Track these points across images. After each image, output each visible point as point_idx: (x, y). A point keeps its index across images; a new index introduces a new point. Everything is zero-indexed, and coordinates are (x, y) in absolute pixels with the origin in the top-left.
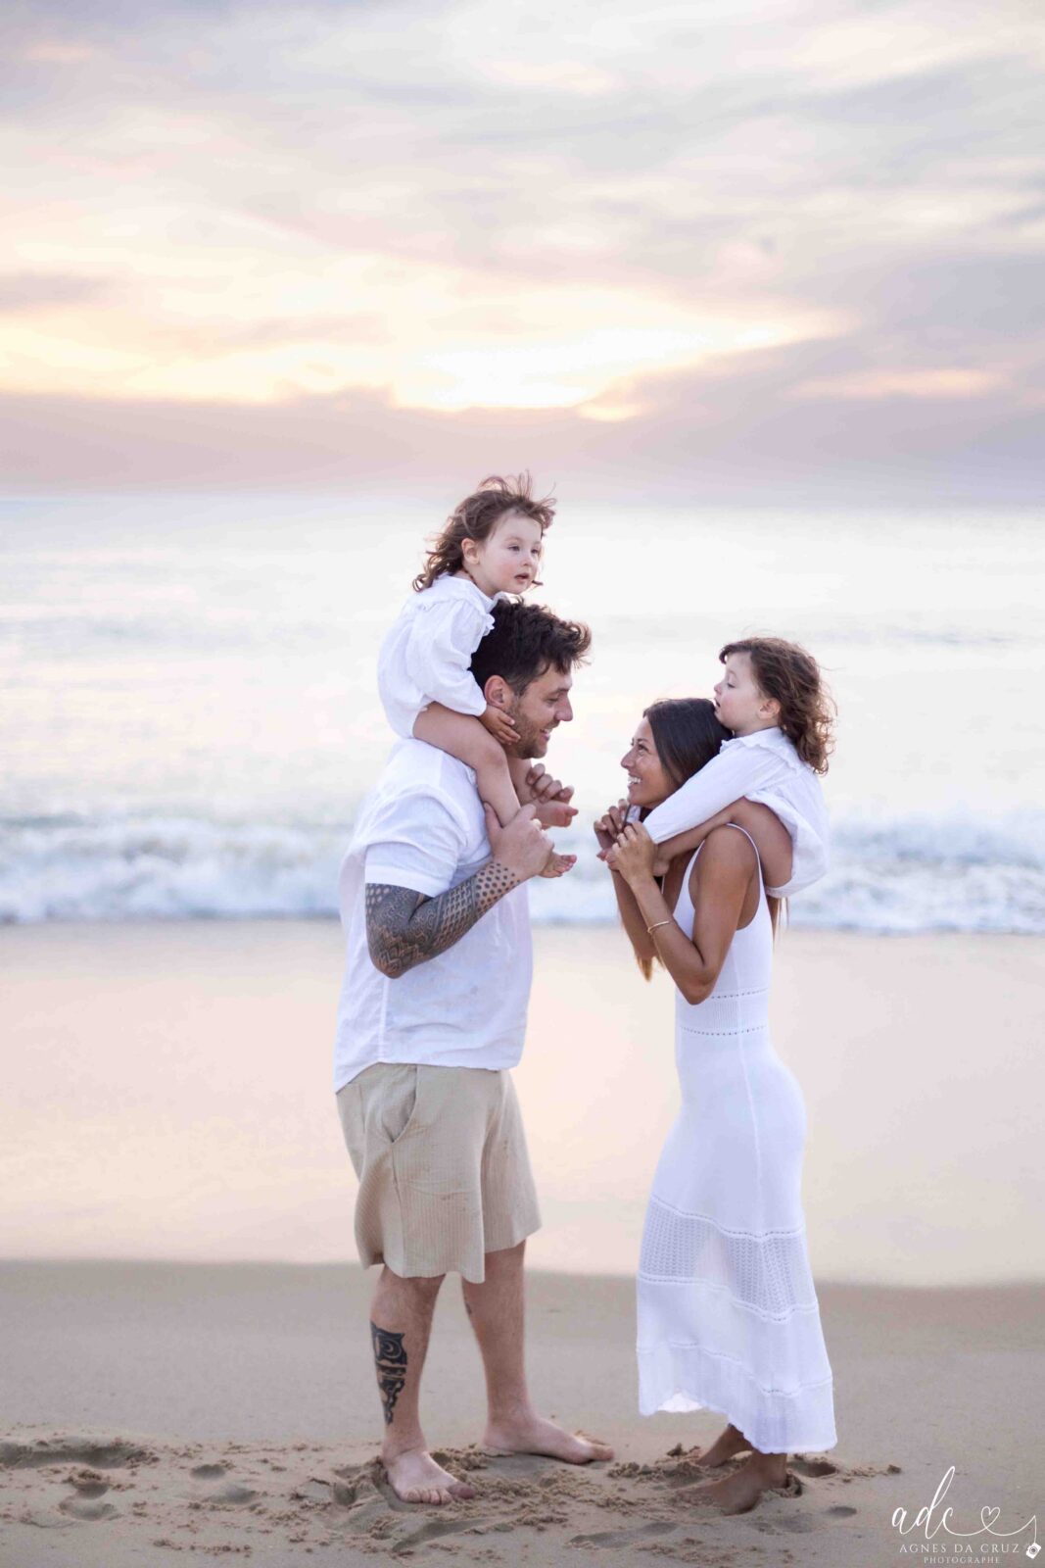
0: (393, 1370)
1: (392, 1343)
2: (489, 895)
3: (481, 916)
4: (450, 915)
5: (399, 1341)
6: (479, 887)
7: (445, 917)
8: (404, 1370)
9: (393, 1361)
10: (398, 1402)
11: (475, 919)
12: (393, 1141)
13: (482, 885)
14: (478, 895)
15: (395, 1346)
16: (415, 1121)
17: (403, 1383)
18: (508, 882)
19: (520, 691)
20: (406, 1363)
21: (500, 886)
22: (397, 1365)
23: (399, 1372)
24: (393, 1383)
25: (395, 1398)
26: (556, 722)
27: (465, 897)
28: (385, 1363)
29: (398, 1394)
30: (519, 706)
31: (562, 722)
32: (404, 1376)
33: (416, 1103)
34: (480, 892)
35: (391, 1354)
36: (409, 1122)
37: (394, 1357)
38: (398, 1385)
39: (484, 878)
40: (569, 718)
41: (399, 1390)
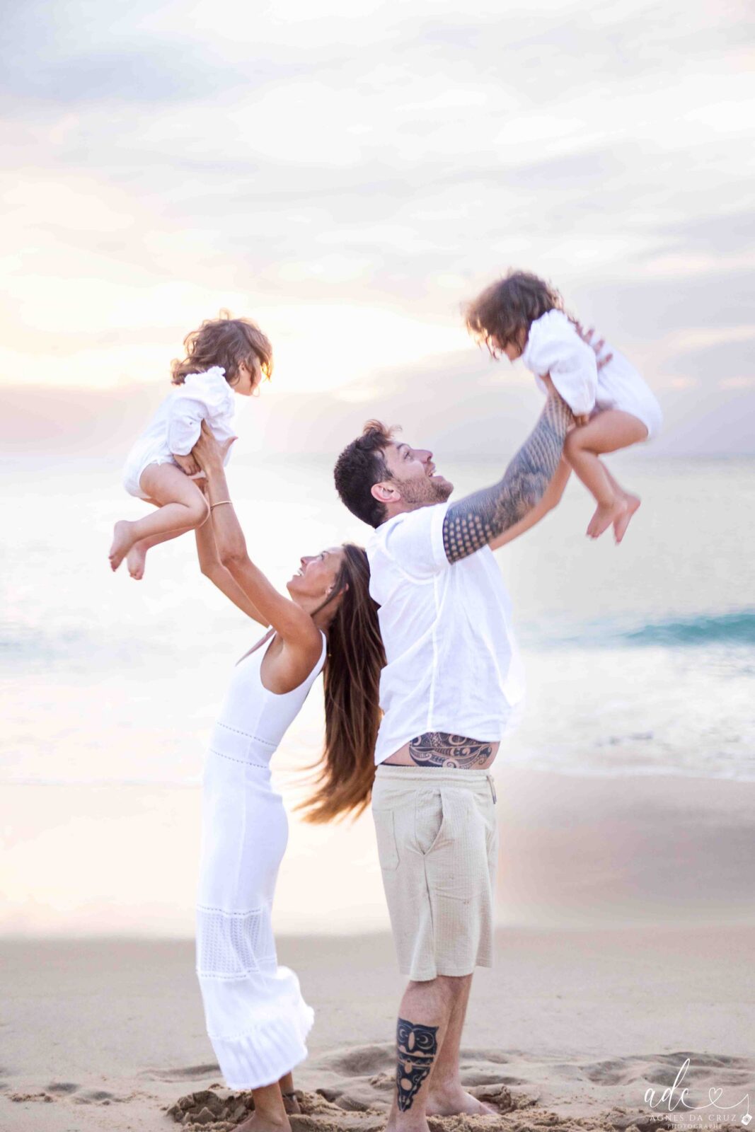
0: (424, 1060)
1: (427, 1035)
5: (434, 1033)
8: (432, 1059)
9: (425, 1052)
10: (421, 1088)
12: (424, 853)
15: (430, 1038)
16: (442, 834)
17: (429, 1071)
20: (436, 1053)
23: (428, 1061)
24: (421, 1072)
25: (419, 1085)
28: (418, 1053)
29: (422, 1081)
32: (431, 1064)
33: (443, 820)
35: (425, 1045)
36: (438, 836)
37: (427, 1048)
38: (424, 1073)
41: (424, 1077)
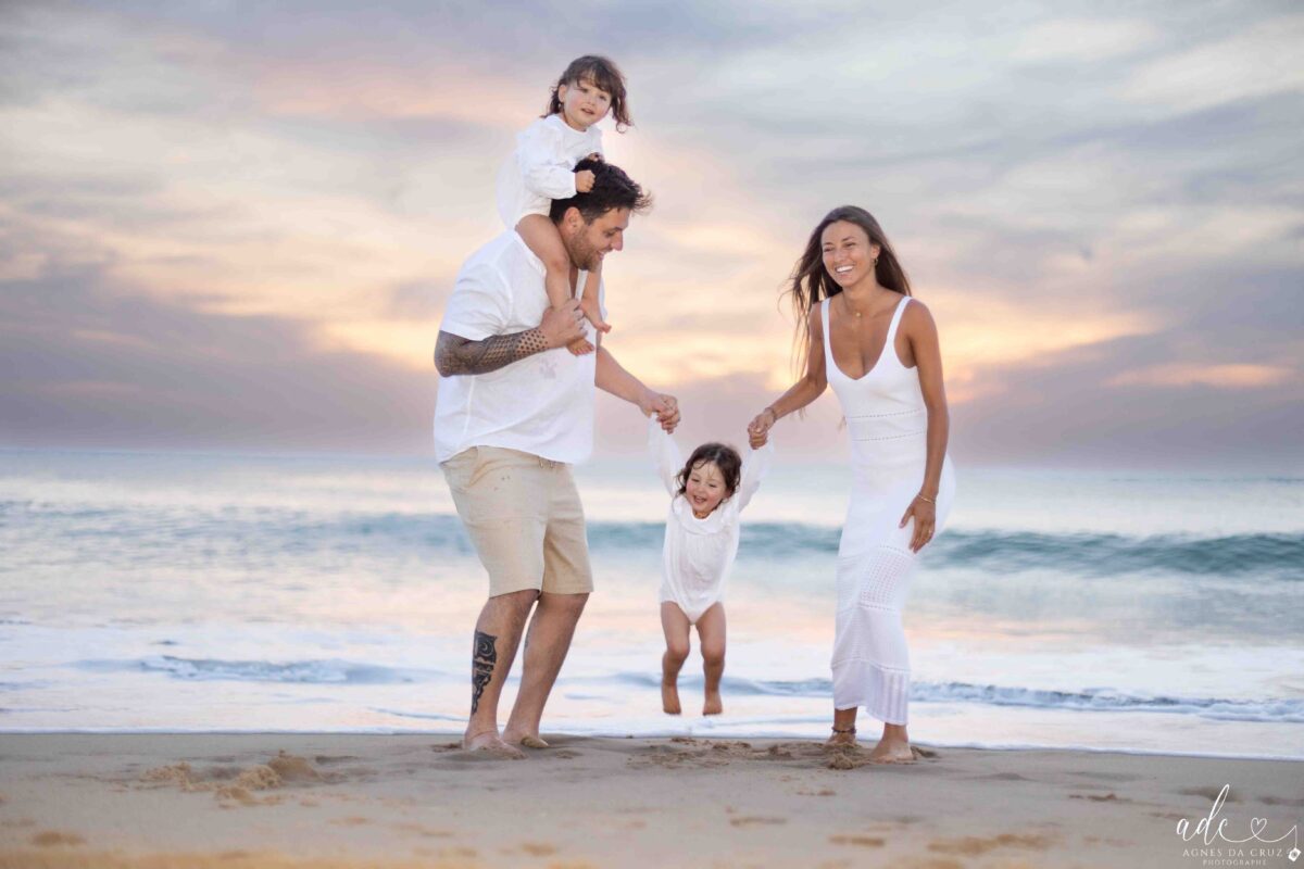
0: (485, 666)
1: (487, 644)
2: (525, 349)
3: (516, 360)
4: (493, 351)
5: (493, 642)
6: (520, 342)
7: (489, 351)
8: (492, 667)
9: (486, 659)
10: (484, 694)
11: (511, 362)
13: (523, 341)
14: (517, 347)
15: (489, 646)
17: (490, 679)
18: (541, 346)
19: (589, 222)
20: (495, 662)
21: (534, 346)
22: (488, 663)
23: (489, 668)
24: (482, 677)
25: (482, 691)
26: (609, 249)
27: (509, 344)
28: (481, 660)
29: (484, 687)
30: (586, 232)
31: (614, 251)
32: (491, 673)
34: (520, 345)
35: (485, 652)
37: (486, 655)
38: (486, 680)
39: (526, 337)
40: (620, 248)
41: (485, 684)
